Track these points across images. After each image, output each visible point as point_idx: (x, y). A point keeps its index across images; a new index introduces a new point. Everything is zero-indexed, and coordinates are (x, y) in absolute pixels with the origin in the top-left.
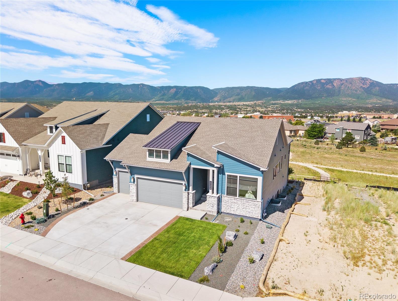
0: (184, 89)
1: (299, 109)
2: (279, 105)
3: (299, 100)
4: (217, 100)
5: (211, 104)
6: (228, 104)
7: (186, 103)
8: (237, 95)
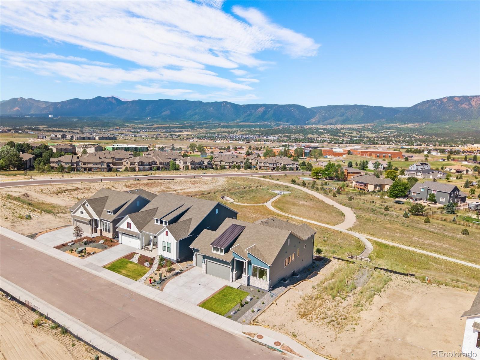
0: (275, 108)
1: (422, 135)
2: (395, 130)
3: (422, 123)
4: (316, 121)
5: (307, 127)
6: (329, 127)
7: (277, 125)
8: (340, 116)
